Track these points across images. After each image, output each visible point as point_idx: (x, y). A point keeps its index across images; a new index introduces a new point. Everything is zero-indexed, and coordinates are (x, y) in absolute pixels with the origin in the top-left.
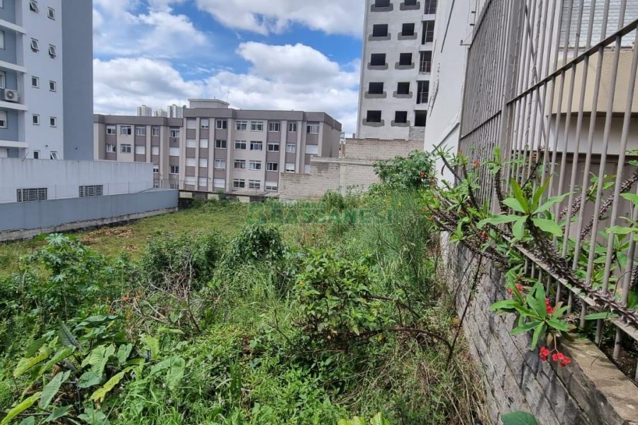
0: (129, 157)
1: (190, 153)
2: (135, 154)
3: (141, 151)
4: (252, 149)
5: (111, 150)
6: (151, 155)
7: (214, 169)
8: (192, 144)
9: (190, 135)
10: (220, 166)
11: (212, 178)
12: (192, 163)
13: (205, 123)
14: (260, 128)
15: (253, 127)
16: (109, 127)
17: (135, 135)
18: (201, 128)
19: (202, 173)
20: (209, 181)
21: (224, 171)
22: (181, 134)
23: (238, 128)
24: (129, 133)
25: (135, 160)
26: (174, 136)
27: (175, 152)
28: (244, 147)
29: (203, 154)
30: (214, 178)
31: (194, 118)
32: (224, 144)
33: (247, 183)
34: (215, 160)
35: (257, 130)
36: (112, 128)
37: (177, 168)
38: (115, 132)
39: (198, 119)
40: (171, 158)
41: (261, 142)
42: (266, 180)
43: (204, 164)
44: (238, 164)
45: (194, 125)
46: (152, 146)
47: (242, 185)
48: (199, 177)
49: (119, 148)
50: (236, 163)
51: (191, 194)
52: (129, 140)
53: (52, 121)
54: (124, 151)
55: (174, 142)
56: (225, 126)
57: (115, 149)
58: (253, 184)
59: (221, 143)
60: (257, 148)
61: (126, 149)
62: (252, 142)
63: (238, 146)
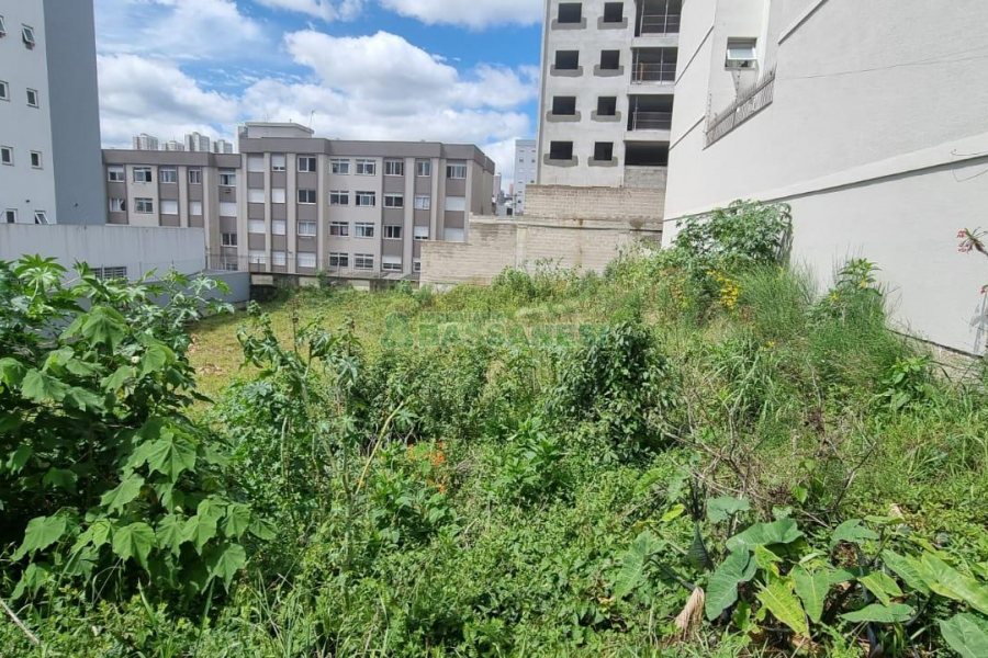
0: (151, 219)
1: (254, 212)
2: (160, 215)
3: (170, 209)
4: (358, 203)
5: (118, 208)
6: (189, 216)
7: (298, 237)
8: (258, 197)
9: (254, 182)
10: (307, 232)
11: (294, 252)
12: (260, 228)
13: (279, 162)
14: (370, 169)
15: (360, 169)
16: (111, 170)
17: (159, 184)
18: (273, 170)
19: (278, 244)
20: (289, 256)
21: (314, 240)
22: (239, 182)
23: (335, 171)
24: (149, 178)
25: (161, 225)
26: (226, 183)
27: (229, 210)
28: (345, 200)
29: (278, 213)
30: (297, 251)
31: (261, 155)
32: (313, 197)
33: (352, 260)
34: (299, 222)
35: (365, 173)
36: (118, 170)
37: (234, 236)
38: (123, 177)
39: (267, 156)
40: (223, 219)
41: (374, 193)
42: (382, 254)
43: (279, 229)
44: (337, 229)
45: (261, 166)
46: (189, 201)
47: (344, 261)
48: (272, 250)
49: (132, 205)
50: (332, 227)
51: (271, 278)
52: (150, 190)
53: (35, 158)
54: (140, 208)
55: (227, 195)
56: (313, 167)
57: (124, 207)
58: (361, 261)
59: (306, 195)
60: (366, 203)
61: (144, 206)
62: (358, 192)
63: (335, 199)
